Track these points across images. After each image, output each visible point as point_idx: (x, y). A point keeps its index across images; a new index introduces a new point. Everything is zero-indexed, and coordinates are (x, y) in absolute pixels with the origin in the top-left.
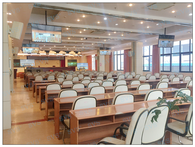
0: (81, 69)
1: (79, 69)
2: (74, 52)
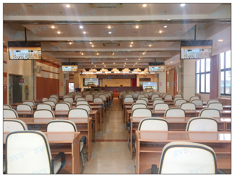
0: (148, 89)
1: (146, 89)
2: (140, 69)
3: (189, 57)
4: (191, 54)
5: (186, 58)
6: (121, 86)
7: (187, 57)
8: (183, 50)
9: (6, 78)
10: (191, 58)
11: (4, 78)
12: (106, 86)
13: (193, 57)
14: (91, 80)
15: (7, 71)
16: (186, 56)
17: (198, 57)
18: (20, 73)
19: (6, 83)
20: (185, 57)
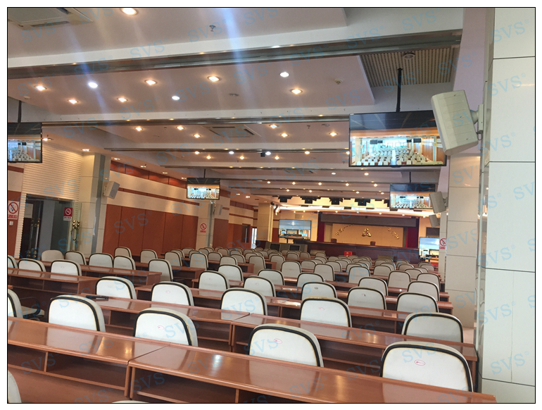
3: (376, 161)
4: (382, 154)
5: (366, 164)
6: (373, 243)
7: (370, 161)
8: (356, 140)
9: (18, 203)
10: (380, 163)
11: (10, 202)
12: (334, 241)
13: (388, 160)
14: (293, 223)
15: (22, 188)
16: (366, 158)
17: (401, 160)
18: (65, 195)
19: (16, 214)
20: (363, 161)
